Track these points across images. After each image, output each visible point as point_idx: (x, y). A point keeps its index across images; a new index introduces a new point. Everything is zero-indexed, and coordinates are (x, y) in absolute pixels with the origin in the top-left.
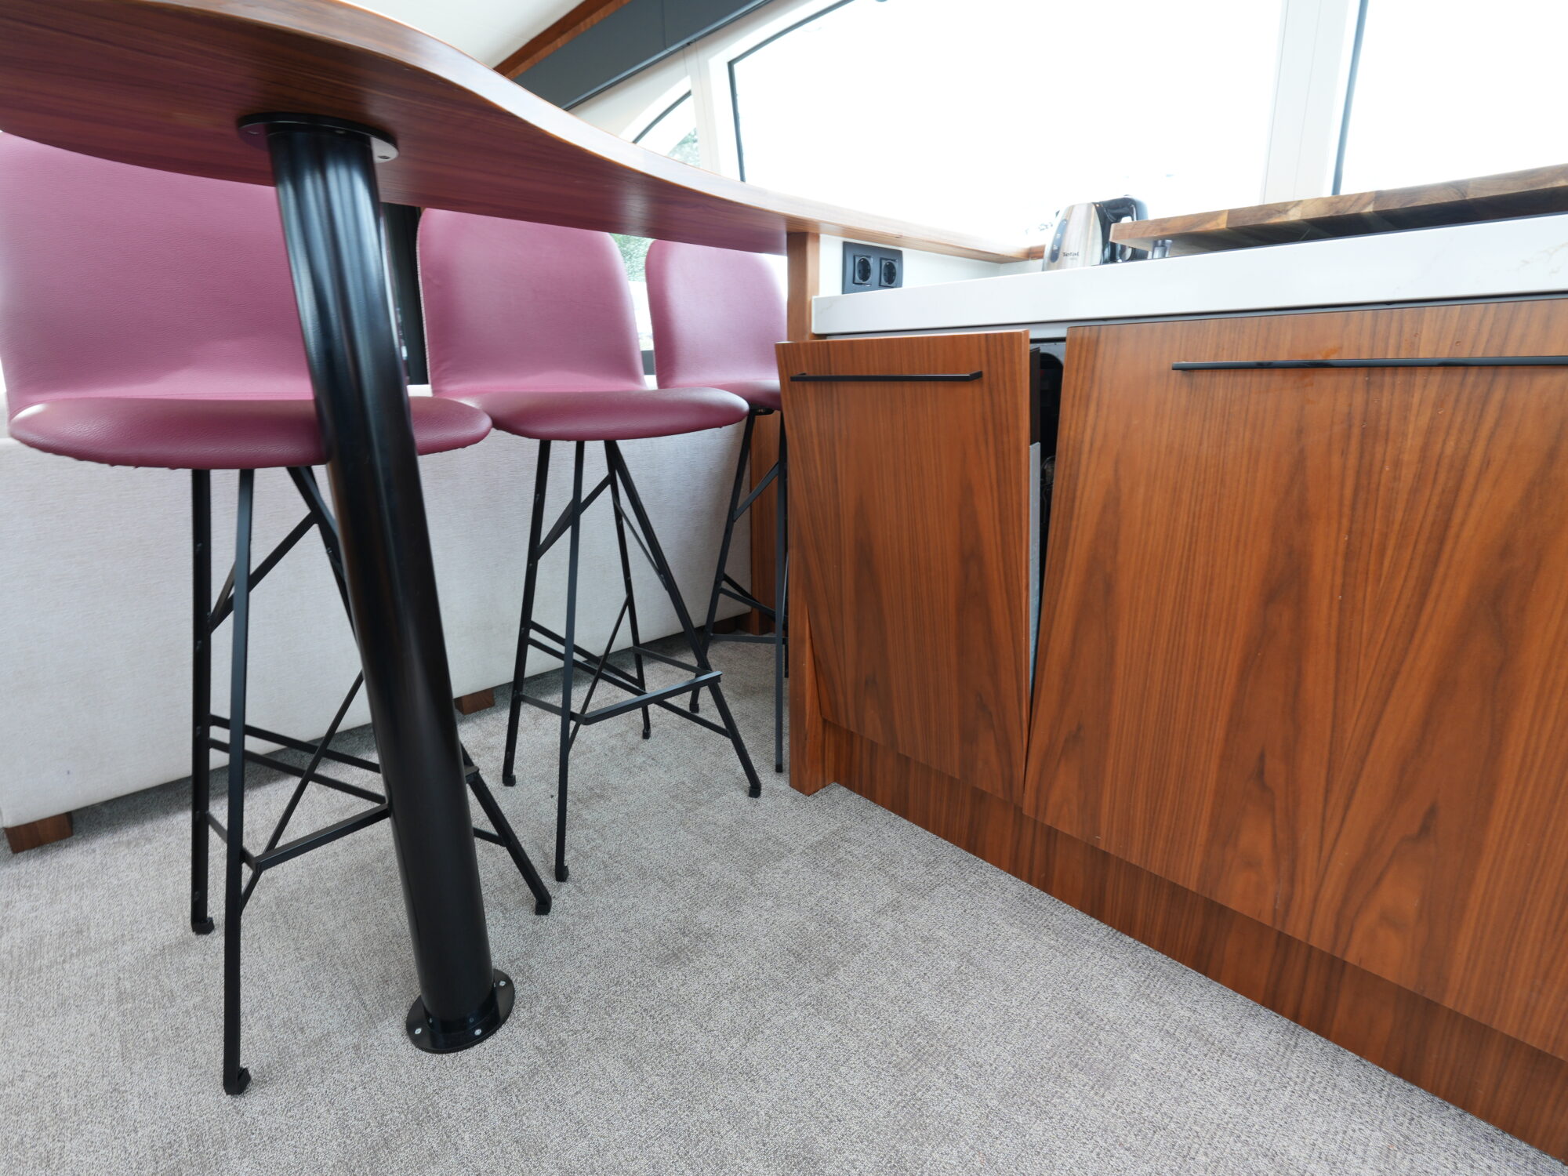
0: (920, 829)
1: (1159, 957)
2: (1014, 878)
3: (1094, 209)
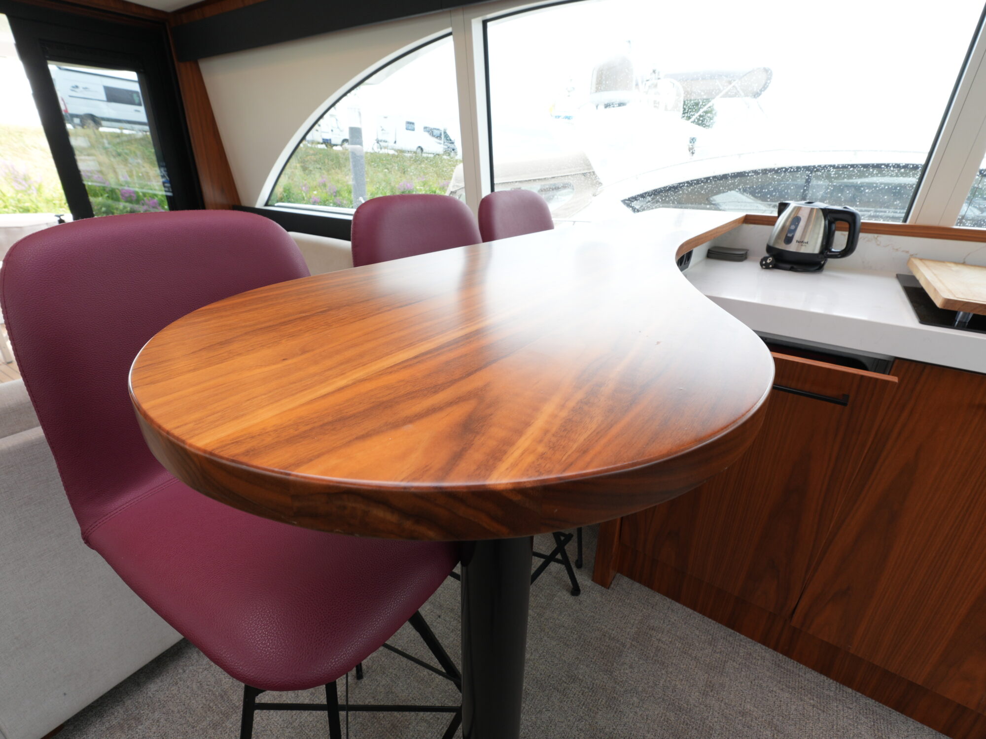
0: (691, 611)
1: (871, 702)
2: (764, 647)
3: (821, 213)
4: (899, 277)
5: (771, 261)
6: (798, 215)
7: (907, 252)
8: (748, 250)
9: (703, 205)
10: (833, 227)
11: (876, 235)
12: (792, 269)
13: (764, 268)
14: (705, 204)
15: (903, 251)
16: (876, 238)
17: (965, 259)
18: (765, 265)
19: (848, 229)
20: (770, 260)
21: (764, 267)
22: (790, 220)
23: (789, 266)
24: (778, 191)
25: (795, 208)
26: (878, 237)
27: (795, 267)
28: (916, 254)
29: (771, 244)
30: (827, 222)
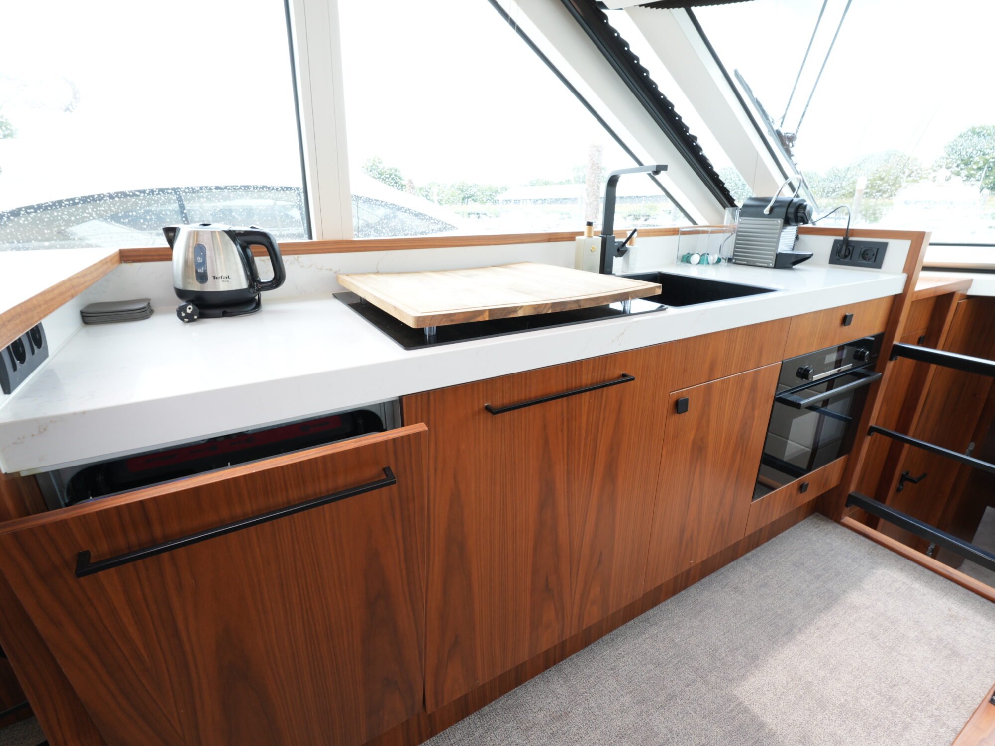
3: (227, 238)
4: (336, 296)
5: (193, 310)
6: (198, 243)
7: (331, 269)
8: (150, 300)
9: (33, 241)
10: (249, 251)
11: (296, 256)
12: (225, 315)
13: (188, 322)
14: (36, 239)
15: (326, 269)
16: (297, 260)
17: (377, 268)
18: (186, 317)
19: (267, 253)
20: (189, 309)
21: (186, 320)
22: (191, 250)
23: (220, 311)
24: (153, 214)
25: (190, 233)
26: (298, 257)
27: (228, 310)
28: (339, 271)
29: (180, 286)
30: (239, 246)
